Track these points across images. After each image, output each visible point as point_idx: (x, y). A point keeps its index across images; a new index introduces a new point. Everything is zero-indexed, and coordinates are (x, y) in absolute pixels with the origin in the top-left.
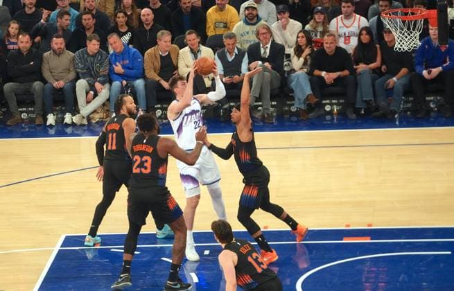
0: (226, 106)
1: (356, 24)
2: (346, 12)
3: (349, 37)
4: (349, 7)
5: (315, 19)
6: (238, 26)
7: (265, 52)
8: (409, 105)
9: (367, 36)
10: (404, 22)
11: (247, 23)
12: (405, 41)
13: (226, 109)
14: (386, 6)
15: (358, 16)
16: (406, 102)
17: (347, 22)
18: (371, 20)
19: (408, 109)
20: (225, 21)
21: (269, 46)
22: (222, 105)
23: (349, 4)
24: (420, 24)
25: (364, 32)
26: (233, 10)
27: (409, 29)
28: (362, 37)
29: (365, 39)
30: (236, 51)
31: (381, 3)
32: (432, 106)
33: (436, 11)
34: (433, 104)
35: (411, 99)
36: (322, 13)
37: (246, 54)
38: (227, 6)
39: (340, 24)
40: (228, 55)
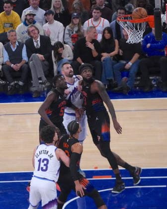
0: (12, 84)
1: (101, 24)
2: (96, 16)
3: (97, 34)
4: (98, 13)
5: (73, 22)
8: (138, 83)
9: (109, 35)
10: (133, 24)
11: (26, 24)
12: (134, 37)
13: (12, 86)
15: (102, 19)
16: (137, 80)
19: (138, 85)
20: (11, 22)
21: (39, 39)
24: (144, 26)
25: (106, 32)
26: (16, 14)
27: (137, 29)
28: (105, 35)
30: (17, 44)
31: (119, 11)
33: (153, 16)
34: (154, 82)
35: (139, 78)
36: (77, 18)
37: (25, 45)
38: (12, 11)
40: (12, 47)
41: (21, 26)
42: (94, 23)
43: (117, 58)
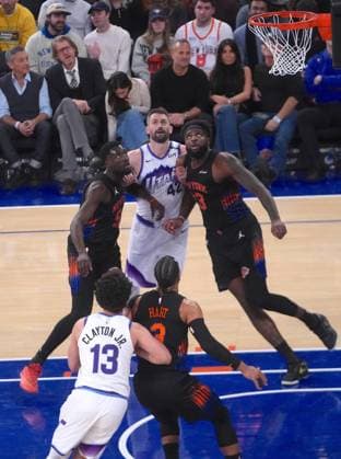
0: (16, 165)
1: (214, 34)
2: (203, 15)
3: (204, 55)
4: (207, 8)
5: (152, 29)
6: (35, 39)
7: (73, 80)
8: (293, 161)
10: (284, 32)
12: (286, 61)
13: (16, 169)
14: (262, 9)
15: (217, 21)
16: (291, 156)
17: (202, 32)
18: (238, 30)
19: (292, 168)
20: (14, 30)
21: (76, 68)
22: (11, 163)
23: (208, 4)
24: (308, 35)
25: (228, 48)
26: (26, 12)
27: (292, 43)
28: (224, 56)
29: (229, 57)
30: (28, 77)
31: (254, 4)
32: (327, 161)
33: (329, 15)
34: (329, 159)
35: (295, 151)
36: (161, 20)
38: (18, 6)
39: (191, 34)
41: (38, 38)
42: (199, 31)
43: (249, 107)
